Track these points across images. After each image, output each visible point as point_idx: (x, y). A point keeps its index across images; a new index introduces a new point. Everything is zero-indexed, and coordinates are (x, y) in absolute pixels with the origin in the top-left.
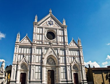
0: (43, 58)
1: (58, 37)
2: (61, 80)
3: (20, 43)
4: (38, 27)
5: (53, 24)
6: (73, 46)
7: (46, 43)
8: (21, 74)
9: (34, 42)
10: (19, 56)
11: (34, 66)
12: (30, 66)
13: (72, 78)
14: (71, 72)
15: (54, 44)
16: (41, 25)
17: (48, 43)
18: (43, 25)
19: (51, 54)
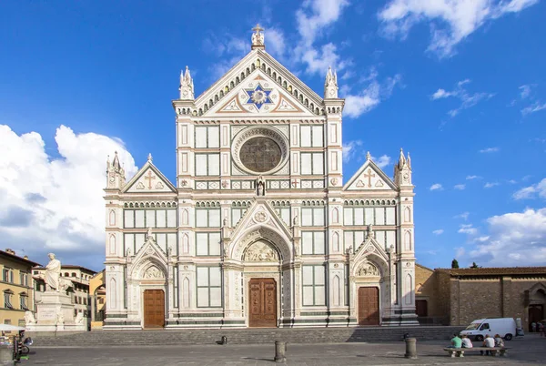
0: (228, 239)
1: (295, 156)
2: (300, 308)
3: (125, 192)
4: (197, 124)
5: (268, 101)
6: (366, 187)
7: (236, 186)
8: (147, 292)
9: (184, 183)
10: (129, 238)
11: (192, 268)
12: (177, 266)
13: (348, 304)
14: (348, 285)
15: (275, 185)
16: (211, 114)
17: (247, 185)
18: (218, 112)
19: (259, 224)
